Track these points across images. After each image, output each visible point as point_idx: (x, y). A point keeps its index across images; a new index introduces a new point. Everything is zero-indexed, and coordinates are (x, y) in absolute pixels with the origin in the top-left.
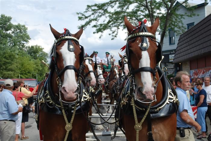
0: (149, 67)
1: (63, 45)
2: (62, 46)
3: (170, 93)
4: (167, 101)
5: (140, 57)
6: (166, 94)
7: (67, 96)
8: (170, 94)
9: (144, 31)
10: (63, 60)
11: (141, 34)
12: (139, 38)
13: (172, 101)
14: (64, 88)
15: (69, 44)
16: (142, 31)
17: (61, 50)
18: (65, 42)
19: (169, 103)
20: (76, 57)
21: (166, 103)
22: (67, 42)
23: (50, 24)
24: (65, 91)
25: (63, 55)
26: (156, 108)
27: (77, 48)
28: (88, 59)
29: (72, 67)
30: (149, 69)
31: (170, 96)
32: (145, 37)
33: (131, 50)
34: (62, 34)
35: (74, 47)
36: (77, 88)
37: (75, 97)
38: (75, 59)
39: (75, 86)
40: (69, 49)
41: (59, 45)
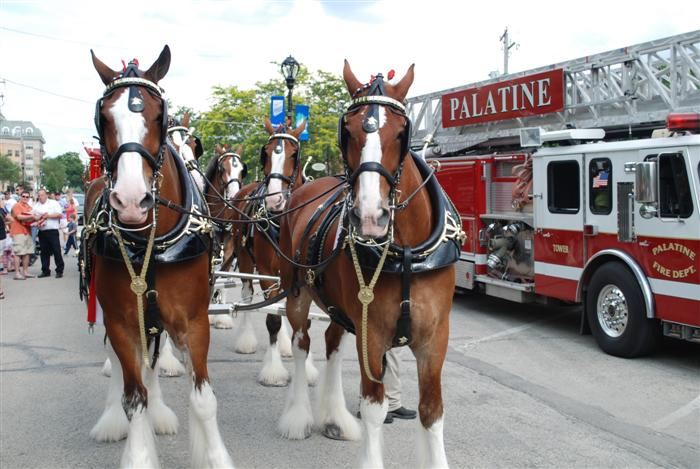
0: (379, 162)
1: (118, 97)
2: (114, 101)
3: (448, 219)
4: (443, 237)
5: (362, 144)
6: (441, 222)
7: (125, 214)
8: (450, 222)
9: (378, 92)
10: (116, 132)
11: (371, 98)
12: (366, 107)
13: (452, 236)
14: (115, 195)
15: (131, 96)
16: (374, 94)
17: (112, 110)
18: (123, 92)
19: (447, 240)
20: (146, 125)
21: (440, 241)
22: (127, 91)
23: (92, 51)
24: (119, 202)
25: (116, 121)
26: (422, 251)
27: (150, 104)
28: (179, 130)
29: (134, 148)
30: (375, 167)
31: (448, 226)
32: (375, 106)
33: (346, 130)
34: (119, 73)
35: (145, 101)
36: (145, 195)
37: (144, 218)
38: (146, 130)
39: (140, 190)
40: (132, 108)
41: (110, 97)
